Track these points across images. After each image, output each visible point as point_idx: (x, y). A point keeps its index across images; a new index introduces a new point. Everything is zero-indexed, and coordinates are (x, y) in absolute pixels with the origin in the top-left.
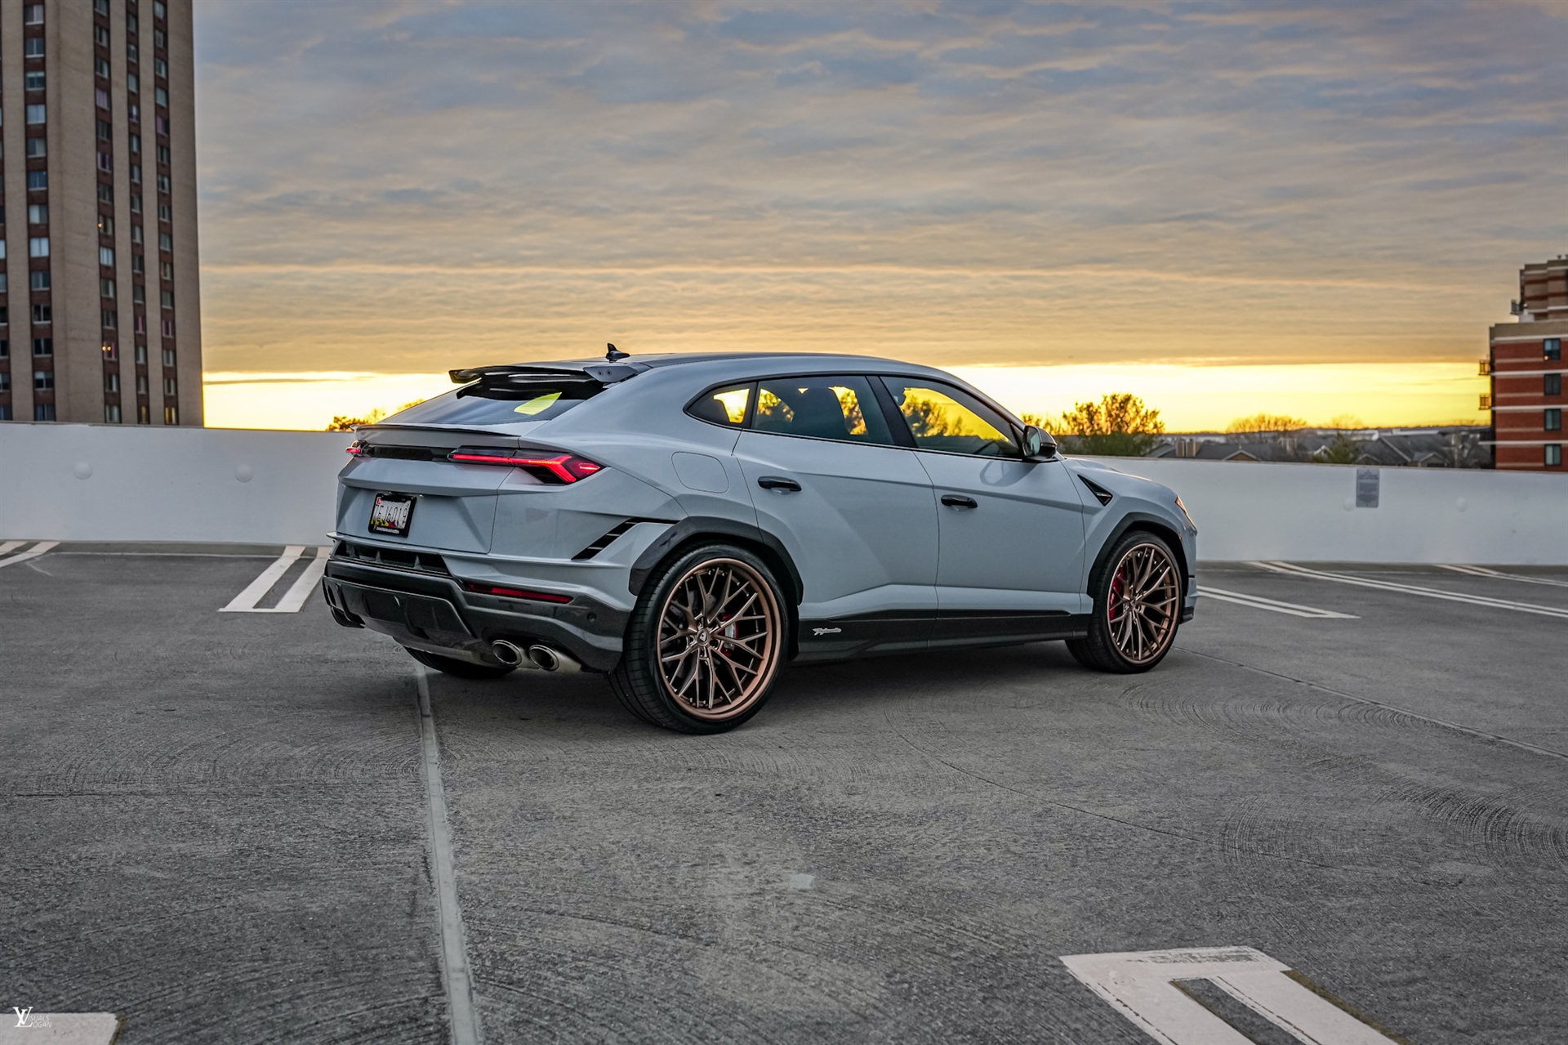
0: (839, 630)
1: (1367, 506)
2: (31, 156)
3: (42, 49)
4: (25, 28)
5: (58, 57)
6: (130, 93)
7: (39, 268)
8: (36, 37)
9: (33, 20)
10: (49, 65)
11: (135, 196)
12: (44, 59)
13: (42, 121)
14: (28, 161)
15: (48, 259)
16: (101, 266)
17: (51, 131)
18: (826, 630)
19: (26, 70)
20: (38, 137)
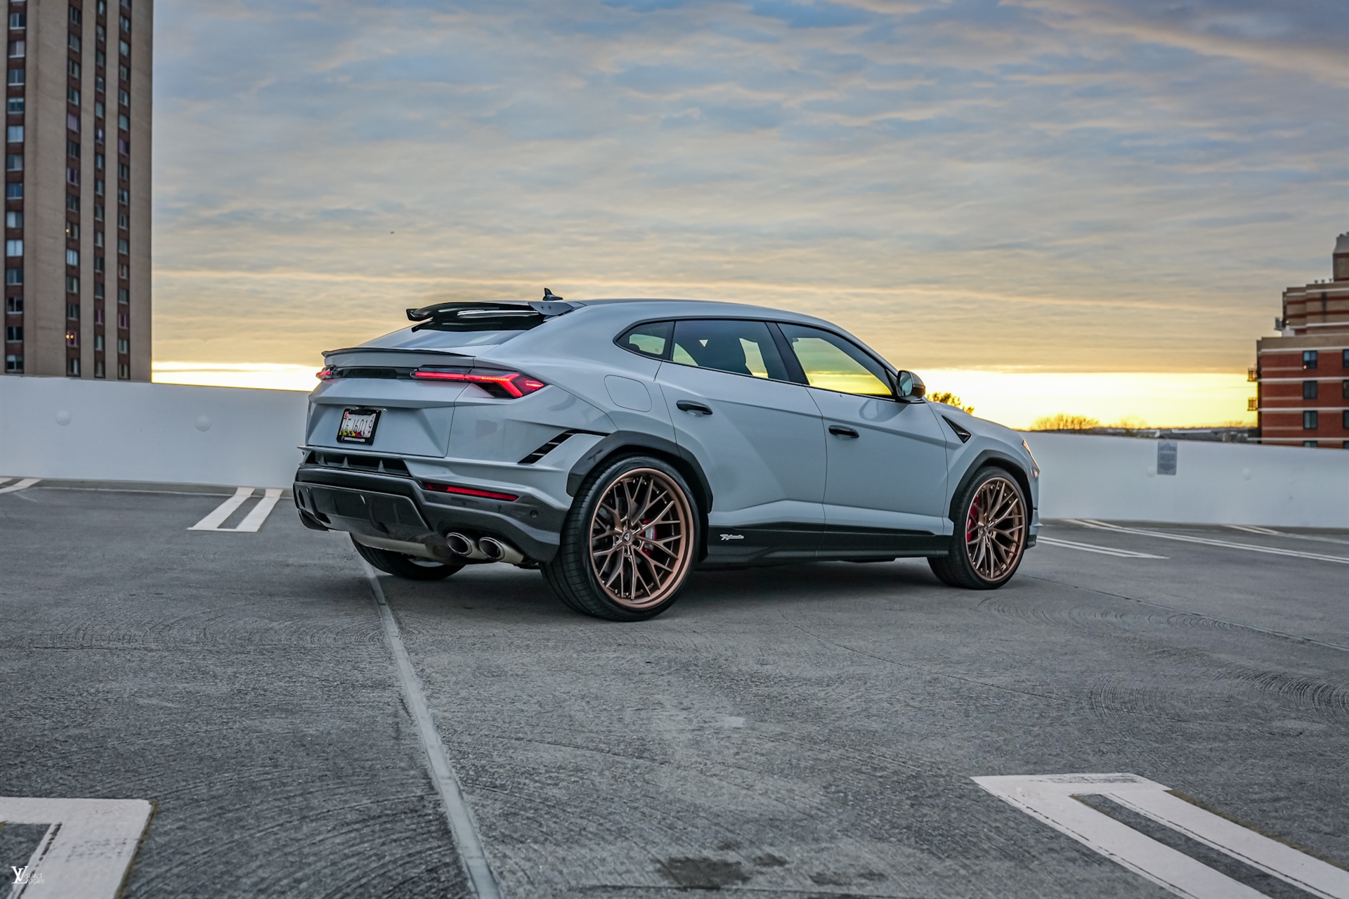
0: (742, 537)
1: (1167, 473)
2: (10, 170)
3: (23, 79)
4: (9, 60)
5: (36, 86)
6: (97, 119)
7: (14, 266)
8: (18, 68)
9: (15, 54)
10: (28, 92)
11: (98, 207)
12: (24, 88)
13: (20, 140)
14: (7, 174)
15: (22, 258)
16: (67, 266)
17: (28, 149)
18: (732, 537)
19: (8, 96)
20: (17, 154)
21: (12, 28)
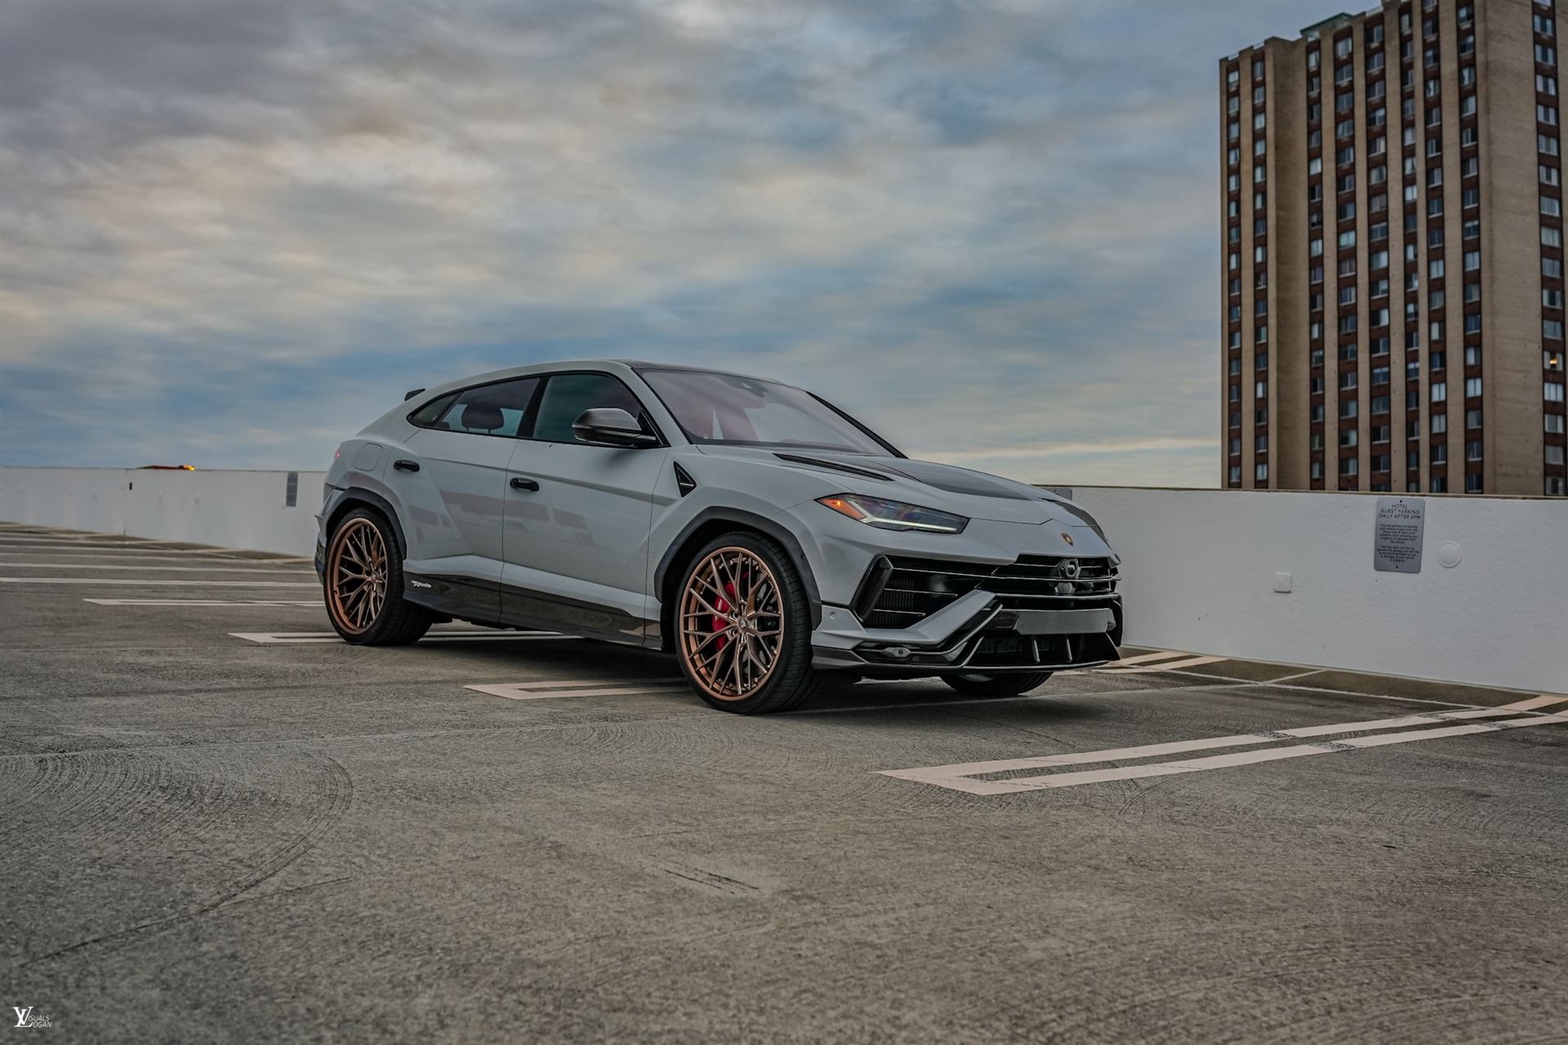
2: (1468, 301)
3: (1477, 199)
4: (1463, 181)
5: (1491, 204)
7: (1473, 405)
8: (1472, 188)
9: (1469, 173)
10: (1483, 213)
12: (1478, 208)
13: (1477, 267)
14: (1465, 305)
15: (1481, 398)
16: (1544, 402)
17: (1485, 276)
19: (1464, 221)
20: (1474, 283)
21: (1465, 145)
